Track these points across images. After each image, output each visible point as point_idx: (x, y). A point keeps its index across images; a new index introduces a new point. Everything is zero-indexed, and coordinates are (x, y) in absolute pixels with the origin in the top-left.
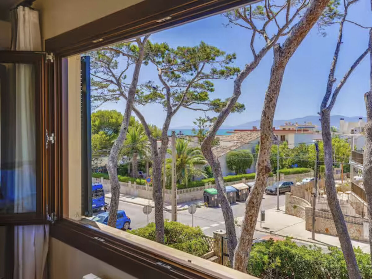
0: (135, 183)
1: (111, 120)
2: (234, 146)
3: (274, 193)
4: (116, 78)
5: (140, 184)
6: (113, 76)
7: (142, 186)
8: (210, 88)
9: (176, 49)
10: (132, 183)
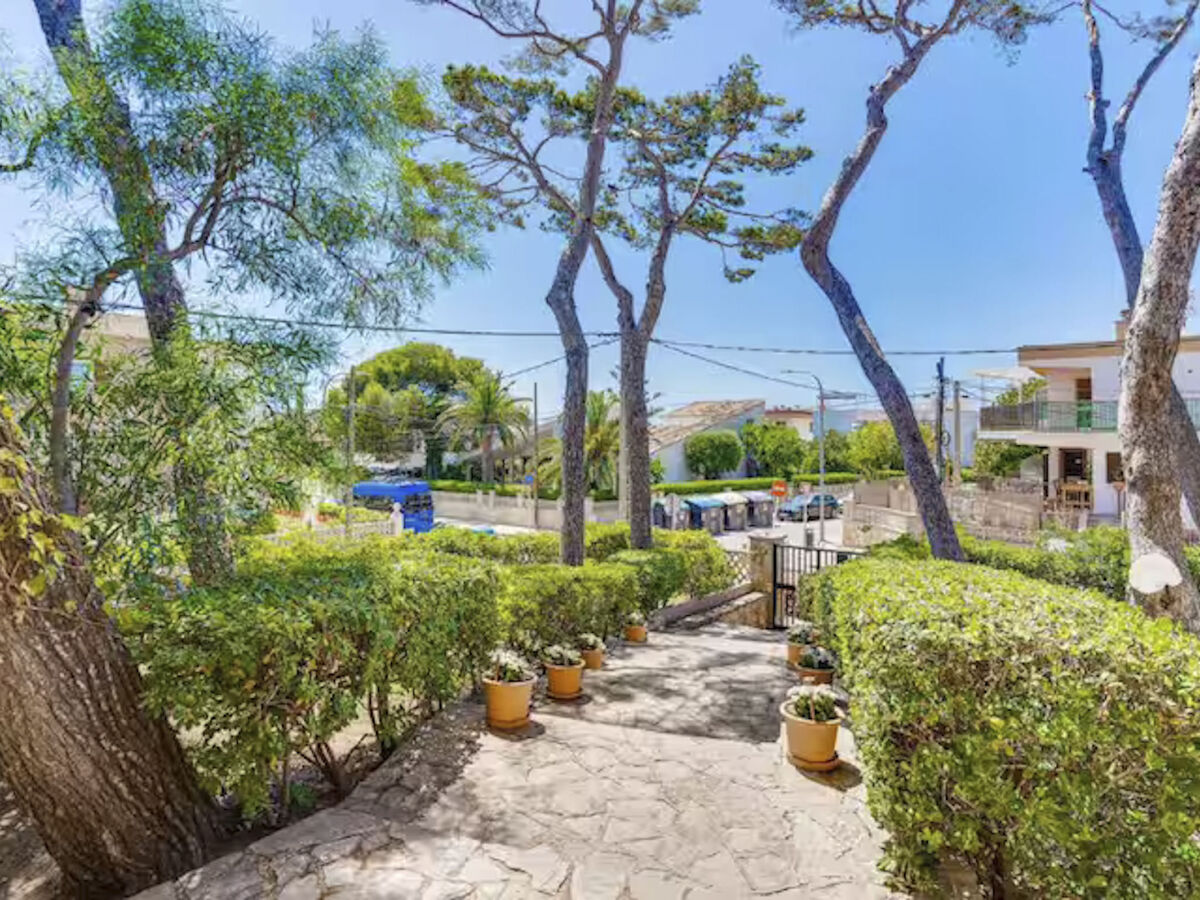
0: (492, 493)
1: (434, 361)
2: (698, 425)
3: (798, 517)
4: (527, 154)
5: (502, 494)
6: (522, 149)
7: (508, 499)
8: (734, 196)
9: (660, 104)
10: (486, 493)
